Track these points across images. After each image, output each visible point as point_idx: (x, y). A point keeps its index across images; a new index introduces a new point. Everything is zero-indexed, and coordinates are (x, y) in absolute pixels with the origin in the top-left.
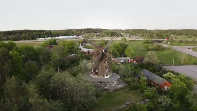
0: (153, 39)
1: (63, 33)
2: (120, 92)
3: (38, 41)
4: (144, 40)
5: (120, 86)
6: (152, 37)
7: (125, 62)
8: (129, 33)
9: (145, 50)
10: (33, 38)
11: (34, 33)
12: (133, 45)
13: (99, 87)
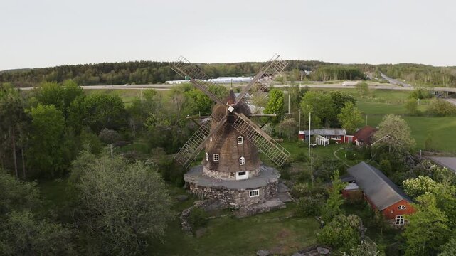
0: (437, 89)
1: (230, 69)
2: (267, 220)
3: (167, 86)
4: (412, 88)
5: (271, 204)
6: (436, 83)
7: (332, 142)
8: (385, 72)
9: (407, 113)
10: (159, 79)
11: (161, 70)
12: (383, 101)
13: (213, 202)
